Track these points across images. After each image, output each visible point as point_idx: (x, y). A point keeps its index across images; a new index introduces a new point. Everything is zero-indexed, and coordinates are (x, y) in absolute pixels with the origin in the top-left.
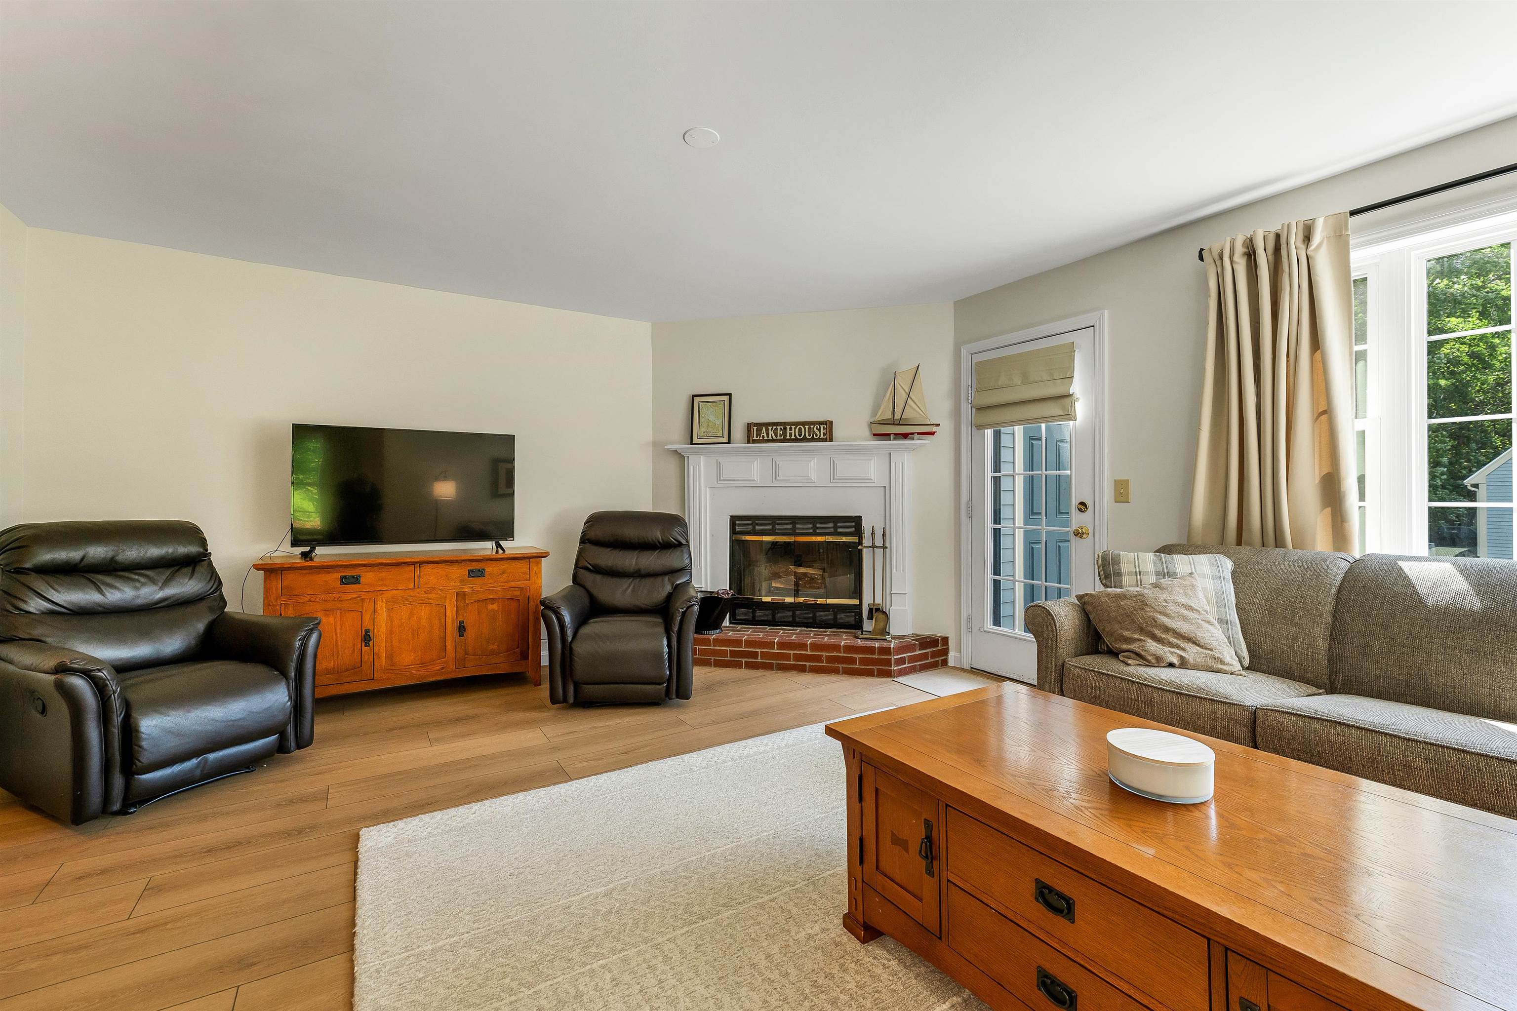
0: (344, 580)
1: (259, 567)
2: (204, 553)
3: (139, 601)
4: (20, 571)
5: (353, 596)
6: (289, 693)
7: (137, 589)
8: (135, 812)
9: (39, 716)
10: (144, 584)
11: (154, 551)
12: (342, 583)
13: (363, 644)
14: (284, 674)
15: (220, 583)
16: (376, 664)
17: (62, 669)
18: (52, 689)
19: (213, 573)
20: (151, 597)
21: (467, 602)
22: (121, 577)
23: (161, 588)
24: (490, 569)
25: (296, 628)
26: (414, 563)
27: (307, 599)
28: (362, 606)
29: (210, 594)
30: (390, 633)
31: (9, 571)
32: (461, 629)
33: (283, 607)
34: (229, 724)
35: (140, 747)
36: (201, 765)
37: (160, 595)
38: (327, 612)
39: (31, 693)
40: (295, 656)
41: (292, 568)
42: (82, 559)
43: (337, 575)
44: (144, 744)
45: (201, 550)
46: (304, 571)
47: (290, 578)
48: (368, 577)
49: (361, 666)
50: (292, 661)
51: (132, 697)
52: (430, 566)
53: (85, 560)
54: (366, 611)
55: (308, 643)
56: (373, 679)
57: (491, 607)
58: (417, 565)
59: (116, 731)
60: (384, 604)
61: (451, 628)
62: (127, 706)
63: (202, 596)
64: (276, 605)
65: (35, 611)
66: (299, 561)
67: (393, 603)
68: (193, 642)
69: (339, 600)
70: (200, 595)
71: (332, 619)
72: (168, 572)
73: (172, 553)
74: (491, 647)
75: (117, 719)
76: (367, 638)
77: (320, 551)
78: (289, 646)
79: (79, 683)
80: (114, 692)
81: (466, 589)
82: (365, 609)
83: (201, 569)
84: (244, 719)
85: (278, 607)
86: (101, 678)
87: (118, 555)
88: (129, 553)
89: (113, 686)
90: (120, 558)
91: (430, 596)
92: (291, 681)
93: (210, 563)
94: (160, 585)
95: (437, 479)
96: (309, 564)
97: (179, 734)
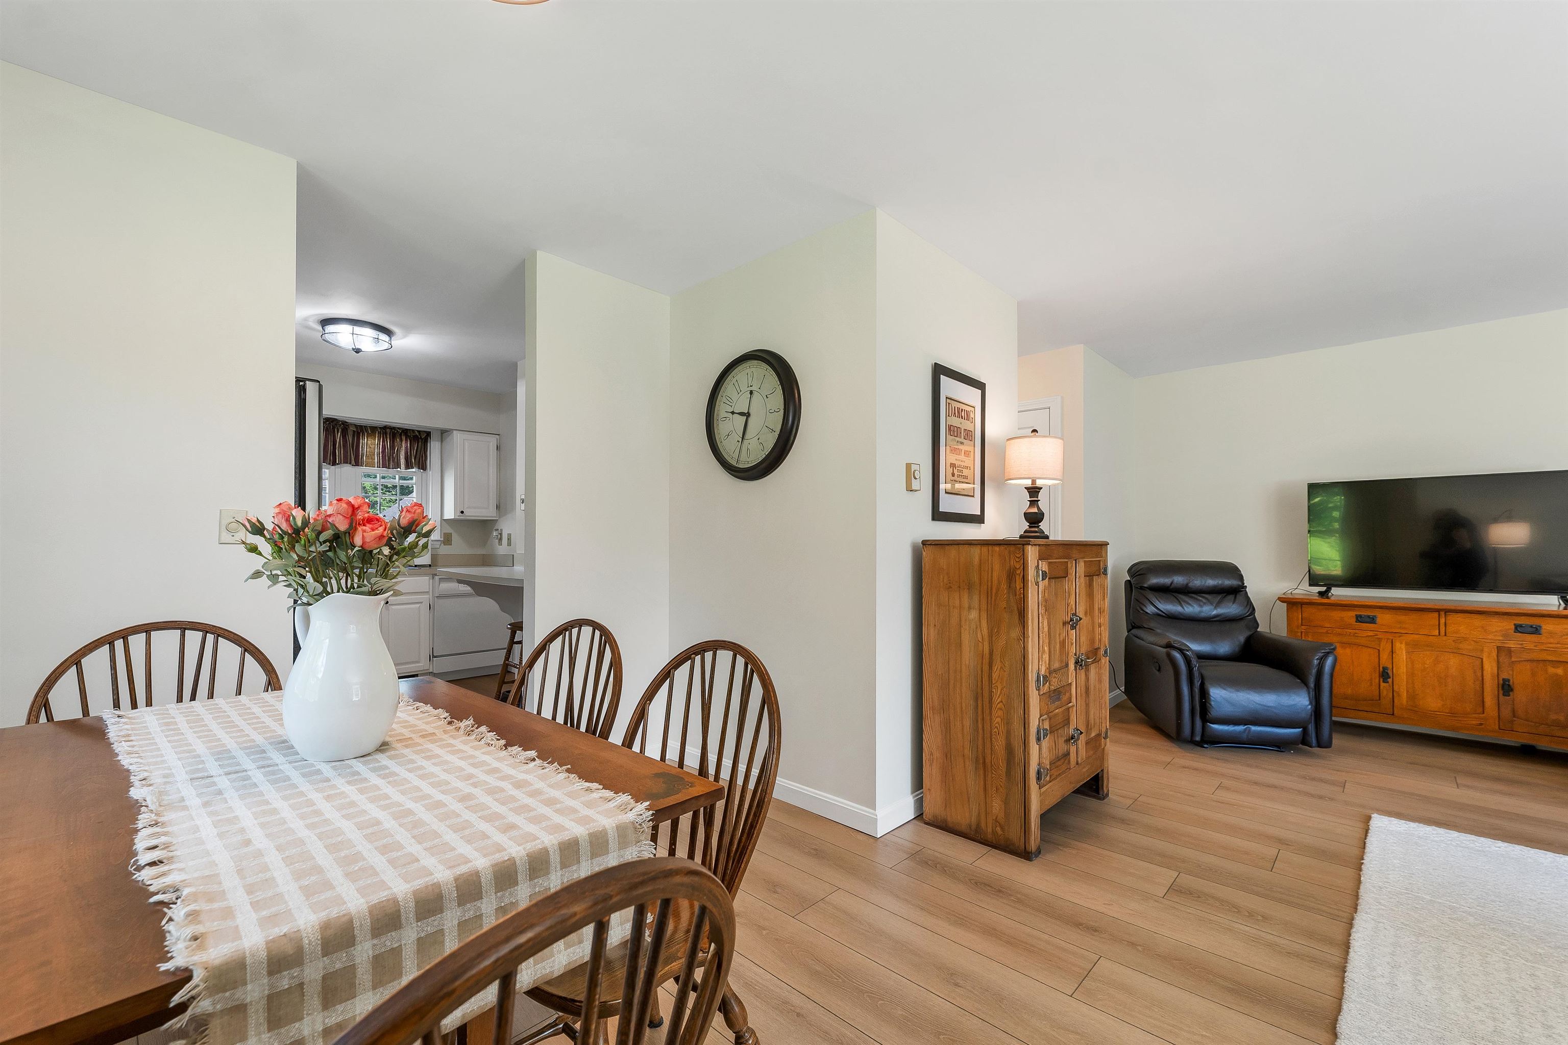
0: (1359, 619)
1: (1282, 600)
2: (1241, 586)
3: (1203, 615)
4: (1142, 588)
5: (1369, 634)
6: (1310, 698)
7: (1201, 606)
8: (1207, 747)
9: (1157, 673)
10: (1205, 604)
11: (1211, 582)
12: (1357, 621)
13: (1381, 680)
14: (1305, 683)
15: (1254, 609)
16: (1396, 701)
17: (1169, 646)
18: (1165, 657)
19: (1248, 603)
20: (1210, 613)
21: (1513, 659)
22: (1192, 597)
23: (1215, 608)
24: (1548, 626)
25: (1316, 649)
26: (1438, 611)
27: (1324, 630)
28: (1379, 645)
29: (1246, 617)
30: (1411, 675)
31: (1137, 588)
32: (1506, 688)
33: (1303, 634)
34: (1265, 708)
35: (1210, 704)
36: (1247, 732)
37: (1215, 612)
38: (1345, 644)
39: (1153, 657)
40: (1314, 671)
41: (1310, 603)
42: (1172, 583)
43: (1352, 614)
44: (1212, 703)
45: (1240, 583)
46: (1320, 607)
47: (1308, 611)
48: (1384, 618)
49: (1380, 700)
50: (1311, 675)
51: (1204, 672)
52: (1459, 615)
53: (1173, 585)
54: (1383, 650)
55: (1325, 663)
56: (1393, 714)
57: (1551, 670)
58: (1442, 613)
59: (1197, 690)
60: (1403, 646)
61: (1490, 687)
62: (1202, 678)
63: (1242, 617)
64: (1298, 632)
65: (1149, 612)
66: (1316, 598)
67: (1414, 647)
68: (1237, 649)
69: (1354, 635)
70: (1241, 615)
71: (1348, 651)
72: (1220, 597)
73: (1221, 585)
74: (1553, 717)
75: (1197, 683)
76: (1385, 675)
77: (1335, 591)
78: (1310, 663)
79: (1177, 655)
80: (1195, 666)
81: (1512, 644)
82: (1382, 647)
83: (1240, 597)
84: (1275, 708)
85: (1299, 634)
86: (1188, 655)
87: (1189, 583)
88: (1196, 582)
89: (1194, 661)
90: (1191, 585)
91: (1461, 646)
92: (1311, 690)
93: (1246, 593)
94: (1215, 605)
95: (1496, 520)
96: (1326, 601)
97: (1233, 704)
